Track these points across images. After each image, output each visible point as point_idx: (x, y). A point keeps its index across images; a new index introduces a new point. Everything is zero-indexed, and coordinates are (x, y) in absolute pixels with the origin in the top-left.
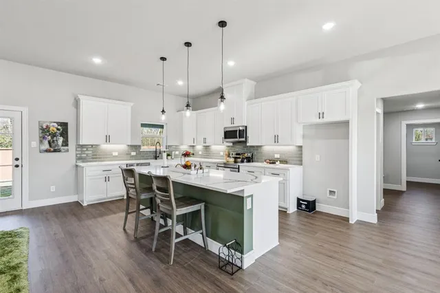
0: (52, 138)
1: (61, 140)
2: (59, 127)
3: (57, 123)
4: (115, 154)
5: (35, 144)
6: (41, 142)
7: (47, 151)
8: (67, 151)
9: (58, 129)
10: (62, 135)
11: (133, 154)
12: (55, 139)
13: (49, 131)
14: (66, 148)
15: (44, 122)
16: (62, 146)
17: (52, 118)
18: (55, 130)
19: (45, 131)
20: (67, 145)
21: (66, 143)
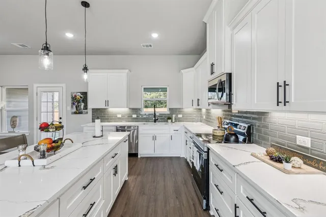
0: (78, 104)
1: (83, 105)
2: (82, 96)
3: (80, 93)
4: (119, 116)
5: (69, 108)
6: (72, 107)
7: (75, 113)
8: (87, 113)
9: (81, 97)
10: (83, 101)
11: (134, 116)
12: (79, 104)
13: (76, 99)
14: (86, 111)
15: (74, 93)
16: (84, 109)
17: (78, 90)
18: (79, 97)
19: (74, 98)
20: (86, 109)
21: (86, 107)
